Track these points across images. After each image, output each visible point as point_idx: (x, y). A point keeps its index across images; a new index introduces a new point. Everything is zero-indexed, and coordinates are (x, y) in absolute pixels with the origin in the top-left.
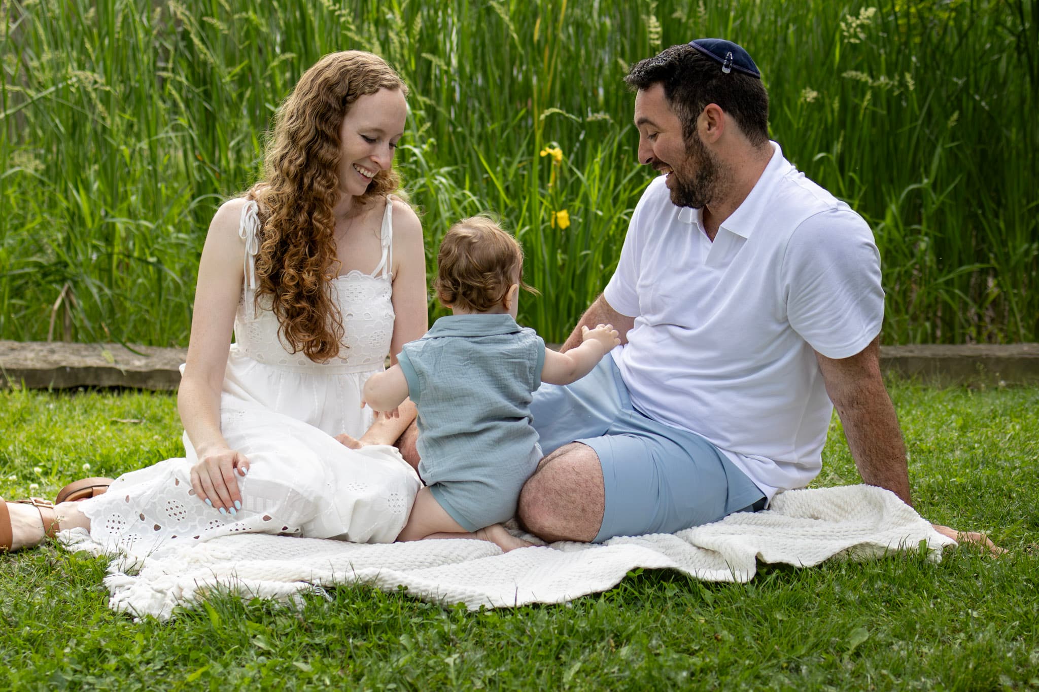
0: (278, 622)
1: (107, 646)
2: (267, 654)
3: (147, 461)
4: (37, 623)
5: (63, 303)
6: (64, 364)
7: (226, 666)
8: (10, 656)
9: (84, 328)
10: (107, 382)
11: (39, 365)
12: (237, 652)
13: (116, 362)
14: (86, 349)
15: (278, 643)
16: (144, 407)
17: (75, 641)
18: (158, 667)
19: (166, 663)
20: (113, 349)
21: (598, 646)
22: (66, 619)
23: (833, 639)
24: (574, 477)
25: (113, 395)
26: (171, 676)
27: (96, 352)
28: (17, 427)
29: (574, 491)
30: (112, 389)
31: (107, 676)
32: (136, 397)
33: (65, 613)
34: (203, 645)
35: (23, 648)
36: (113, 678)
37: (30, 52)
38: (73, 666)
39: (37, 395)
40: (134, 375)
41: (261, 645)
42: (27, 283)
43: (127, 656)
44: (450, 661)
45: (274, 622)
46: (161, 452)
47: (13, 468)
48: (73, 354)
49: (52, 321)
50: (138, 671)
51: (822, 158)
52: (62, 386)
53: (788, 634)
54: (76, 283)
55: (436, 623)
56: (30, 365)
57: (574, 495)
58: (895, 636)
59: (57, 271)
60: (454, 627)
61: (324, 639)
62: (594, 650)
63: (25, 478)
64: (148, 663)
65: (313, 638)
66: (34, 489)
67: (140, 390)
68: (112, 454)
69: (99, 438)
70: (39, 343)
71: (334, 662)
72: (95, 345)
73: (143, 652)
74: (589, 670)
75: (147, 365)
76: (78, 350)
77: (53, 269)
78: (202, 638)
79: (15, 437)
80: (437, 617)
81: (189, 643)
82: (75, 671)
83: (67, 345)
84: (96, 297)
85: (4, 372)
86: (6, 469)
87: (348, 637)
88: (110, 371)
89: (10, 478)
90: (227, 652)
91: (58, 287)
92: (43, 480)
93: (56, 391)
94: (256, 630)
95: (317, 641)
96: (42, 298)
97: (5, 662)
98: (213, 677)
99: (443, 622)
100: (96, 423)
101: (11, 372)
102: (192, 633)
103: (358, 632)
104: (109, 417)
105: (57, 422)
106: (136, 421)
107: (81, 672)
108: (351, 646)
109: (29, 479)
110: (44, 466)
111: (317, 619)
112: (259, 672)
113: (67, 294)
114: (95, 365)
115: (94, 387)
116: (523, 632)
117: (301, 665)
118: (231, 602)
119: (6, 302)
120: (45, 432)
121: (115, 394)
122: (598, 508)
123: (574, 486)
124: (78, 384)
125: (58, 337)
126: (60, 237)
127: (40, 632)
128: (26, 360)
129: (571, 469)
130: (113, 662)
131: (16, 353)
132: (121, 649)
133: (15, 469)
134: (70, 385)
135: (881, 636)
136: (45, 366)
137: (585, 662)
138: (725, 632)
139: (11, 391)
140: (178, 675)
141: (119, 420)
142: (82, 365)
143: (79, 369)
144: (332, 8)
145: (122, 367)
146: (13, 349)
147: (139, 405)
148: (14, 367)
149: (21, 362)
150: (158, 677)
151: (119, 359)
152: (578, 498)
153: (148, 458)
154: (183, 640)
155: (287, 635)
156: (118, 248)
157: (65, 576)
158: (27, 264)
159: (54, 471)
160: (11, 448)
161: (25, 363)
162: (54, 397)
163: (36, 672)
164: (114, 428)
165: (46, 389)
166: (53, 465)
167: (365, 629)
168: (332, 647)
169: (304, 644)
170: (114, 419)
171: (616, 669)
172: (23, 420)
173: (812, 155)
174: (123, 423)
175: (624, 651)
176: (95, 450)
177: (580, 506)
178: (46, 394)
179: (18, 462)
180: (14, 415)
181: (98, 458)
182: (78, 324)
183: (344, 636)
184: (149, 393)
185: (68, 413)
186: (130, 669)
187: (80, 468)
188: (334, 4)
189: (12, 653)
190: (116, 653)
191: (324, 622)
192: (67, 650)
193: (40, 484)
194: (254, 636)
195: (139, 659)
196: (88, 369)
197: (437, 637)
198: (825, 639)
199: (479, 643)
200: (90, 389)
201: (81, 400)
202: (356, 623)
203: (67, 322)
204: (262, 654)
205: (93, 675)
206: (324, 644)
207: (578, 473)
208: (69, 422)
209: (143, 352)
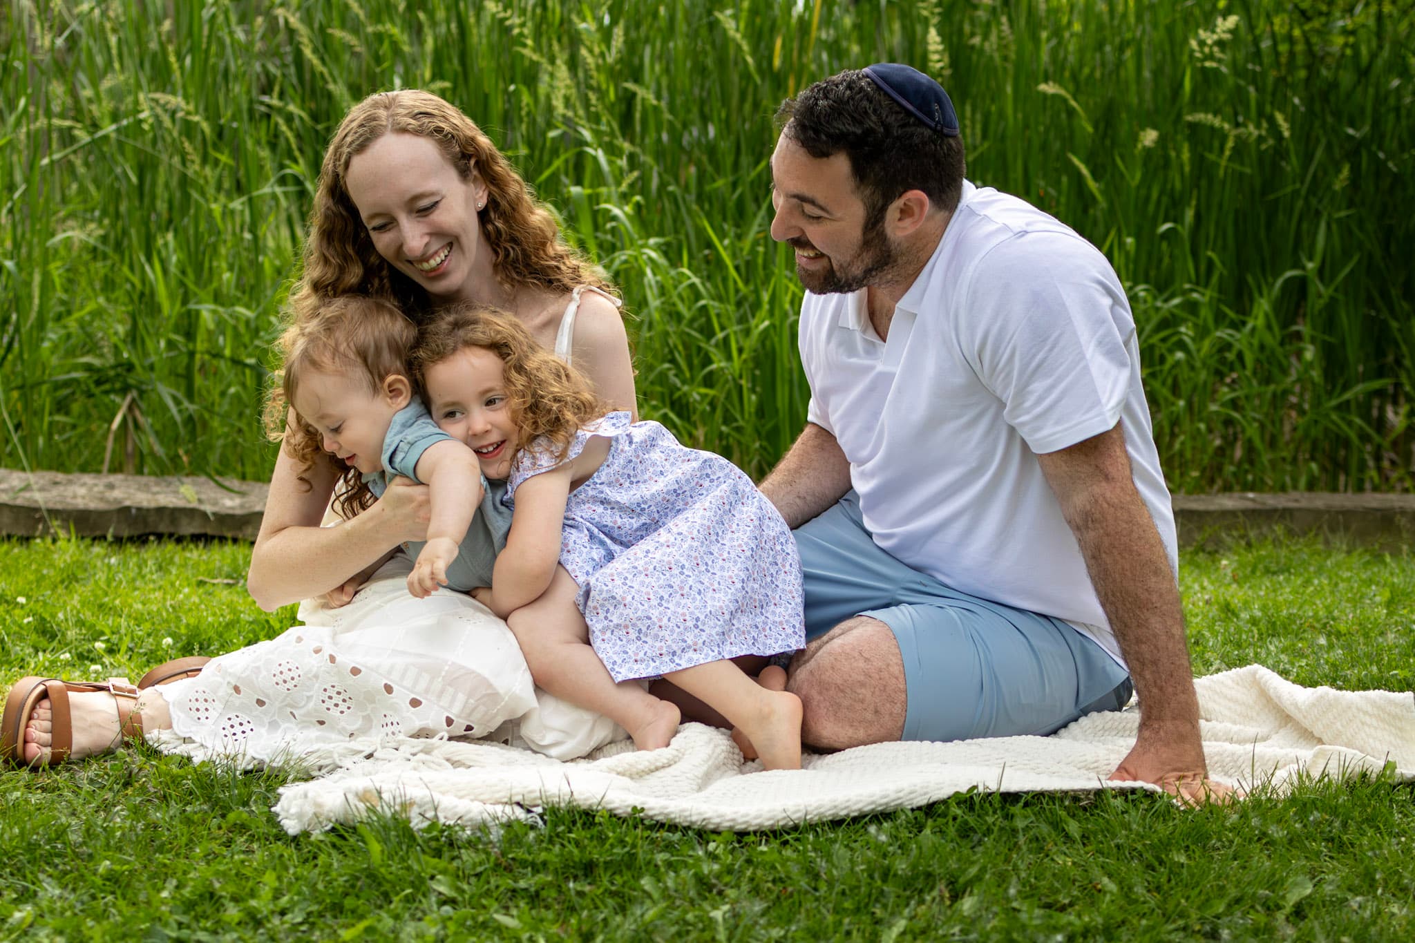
0: (465, 857)
1: (222, 888)
2: (452, 902)
3: (251, 636)
4: (119, 855)
5: (125, 420)
6: (127, 503)
7: (397, 917)
8: (83, 903)
9: (152, 454)
10: (187, 529)
11: (93, 505)
12: (408, 900)
13: (200, 501)
14: (157, 484)
15: (465, 887)
16: (241, 562)
17: (174, 882)
18: (299, 920)
19: (309, 914)
20: (194, 484)
21: (928, 898)
22: (160, 849)
23: (1261, 892)
24: (861, 664)
25: (197, 547)
26: (318, 933)
27: (172, 488)
28: (66, 588)
29: (863, 685)
30: (196, 538)
31: (226, 931)
32: (229, 549)
33: (157, 843)
34: (361, 889)
35: (102, 891)
36: (235, 935)
37: (82, 77)
38: (177, 917)
39: (92, 545)
40: (225, 519)
41: (442, 889)
42: (73, 393)
43: (253, 903)
44: (717, 914)
45: (458, 857)
46: (272, 622)
47: (65, 644)
48: (139, 489)
49: (110, 444)
50: (269, 926)
51: (1169, 230)
52: (126, 534)
53: (1198, 884)
54: (142, 393)
55: (691, 861)
56: (81, 504)
57: (863, 691)
58: (1350, 890)
59: (118, 375)
60: (716, 867)
61: (532, 882)
62: (922, 902)
63: (81, 657)
64: (283, 913)
65: (516, 881)
66: (96, 672)
67: (235, 541)
68: (203, 626)
69: (181, 604)
70: (92, 475)
71: (550, 915)
72: (170, 479)
73: (276, 898)
74: (917, 931)
75: (242, 506)
76: (146, 485)
77: (112, 373)
78: (358, 879)
79: (65, 602)
80: (691, 853)
81: (339, 886)
82: (180, 925)
83: (130, 478)
84: (174, 410)
85: (46, 515)
86: (55, 643)
87: (567, 879)
88: (191, 513)
89: (62, 657)
90: (396, 899)
91: (118, 399)
92: (107, 660)
93: (119, 541)
94: (435, 868)
95: (522, 884)
96: (94, 412)
97: (77, 911)
98: (381, 935)
99: (699, 859)
100: (177, 583)
101: (54, 513)
102: (343, 872)
103: (580, 873)
104: (193, 575)
105: (121, 582)
106: (231, 581)
107: (188, 927)
108: (573, 893)
109: (87, 658)
110: (108, 641)
111: (520, 854)
112: (445, 927)
113: (130, 408)
114: (171, 505)
115: (171, 535)
116: (817, 877)
117: (501, 918)
118: (396, 829)
119: (47, 419)
120: (106, 594)
121: (201, 545)
122: (897, 709)
123: (862, 678)
124: (147, 531)
125: (116, 469)
126: (121, 329)
127: (125, 867)
128: (75, 497)
129: (856, 654)
130: (233, 913)
131: (61, 488)
132: (243, 894)
133: (67, 645)
134: (136, 533)
135: (1328, 889)
136: (101, 506)
137: (911, 918)
138: (1106, 880)
139: (54, 541)
140: (327, 931)
141: (207, 580)
142: (153, 505)
143: (148, 510)
144: (502, 15)
145: (208, 509)
146: (56, 483)
147: (235, 559)
148: (59, 507)
149: (69, 500)
150: (299, 934)
151: (203, 497)
152: (869, 695)
153: (254, 631)
154: (330, 882)
155: (478, 875)
156: (201, 345)
157: (152, 790)
158: (75, 368)
159: (123, 648)
160: (61, 616)
161: (74, 501)
162: (115, 547)
163: (124, 924)
164: (201, 591)
165: (105, 538)
166: (121, 639)
167: (588, 869)
168: (544, 894)
169: (502, 889)
170: (200, 578)
171: (956, 930)
172: (73, 578)
173: (1155, 225)
174: (214, 585)
175: (967, 904)
176: (178, 618)
177: (872, 707)
178: (105, 544)
179: (71, 634)
180: (62, 570)
181: (183, 631)
182: (145, 451)
183: (561, 878)
184: (247, 545)
185: (136, 570)
186: (258, 923)
187: (159, 644)
188: (505, 10)
189: (85, 898)
190: (235, 899)
191: (530, 858)
192: (165, 894)
193: (103, 664)
194: (432, 877)
195: (271, 907)
196: (160, 510)
197: (693, 881)
198: (1250, 891)
199: (756, 891)
200: (165, 538)
201: (152, 553)
202: (577, 859)
203: (130, 447)
204: (444, 903)
205: (205, 929)
206: (533, 889)
207: (867, 660)
208: (138, 583)
209: (236, 489)
